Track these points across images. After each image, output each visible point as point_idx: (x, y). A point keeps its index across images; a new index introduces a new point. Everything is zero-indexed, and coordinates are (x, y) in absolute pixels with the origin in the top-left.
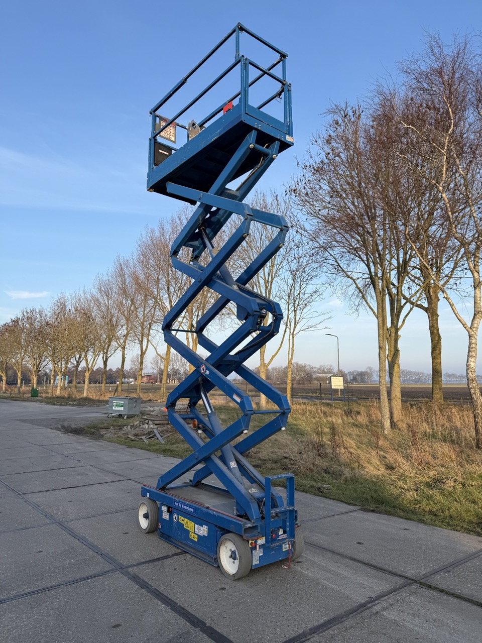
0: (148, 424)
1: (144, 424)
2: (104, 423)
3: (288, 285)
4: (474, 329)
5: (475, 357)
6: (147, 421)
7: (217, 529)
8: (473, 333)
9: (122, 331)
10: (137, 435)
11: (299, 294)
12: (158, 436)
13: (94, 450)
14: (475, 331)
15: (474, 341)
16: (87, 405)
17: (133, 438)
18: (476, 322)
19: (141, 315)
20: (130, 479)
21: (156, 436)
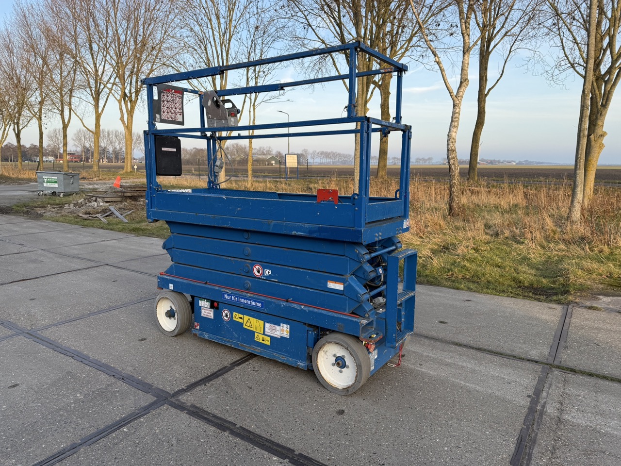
0: (96, 201)
1: (91, 202)
2: (36, 202)
4: (459, 98)
5: (457, 127)
6: (94, 198)
7: (307, 328)
8: (458, 102)
9: (34, 98)
10: (89, 213)
12: (117, 213)
13: (39, 231)
15: (457, 111)
16: (4, 183)
17: (85, 216)
18: (462, 90)
19: (57, 78)
20: (107, 265)
21: (114, 214)
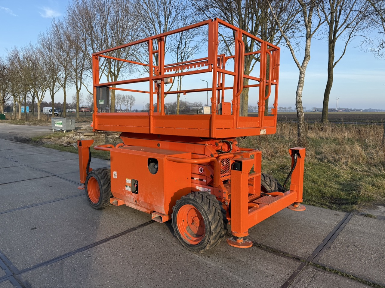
0: (79, 135)
1: (76, 136)
2: (48, 135)
3: (177, 41)
4: (304, 68)
5: (302, 87)
8: (303, 70)
9: (61, 74)
11: (185, 47)
13: (33, 153)
14: (304, 69)
15: (302, 76)
17: (66, 145)
18: (306, 63)
19: (74, 63)
20: (55, 175)
